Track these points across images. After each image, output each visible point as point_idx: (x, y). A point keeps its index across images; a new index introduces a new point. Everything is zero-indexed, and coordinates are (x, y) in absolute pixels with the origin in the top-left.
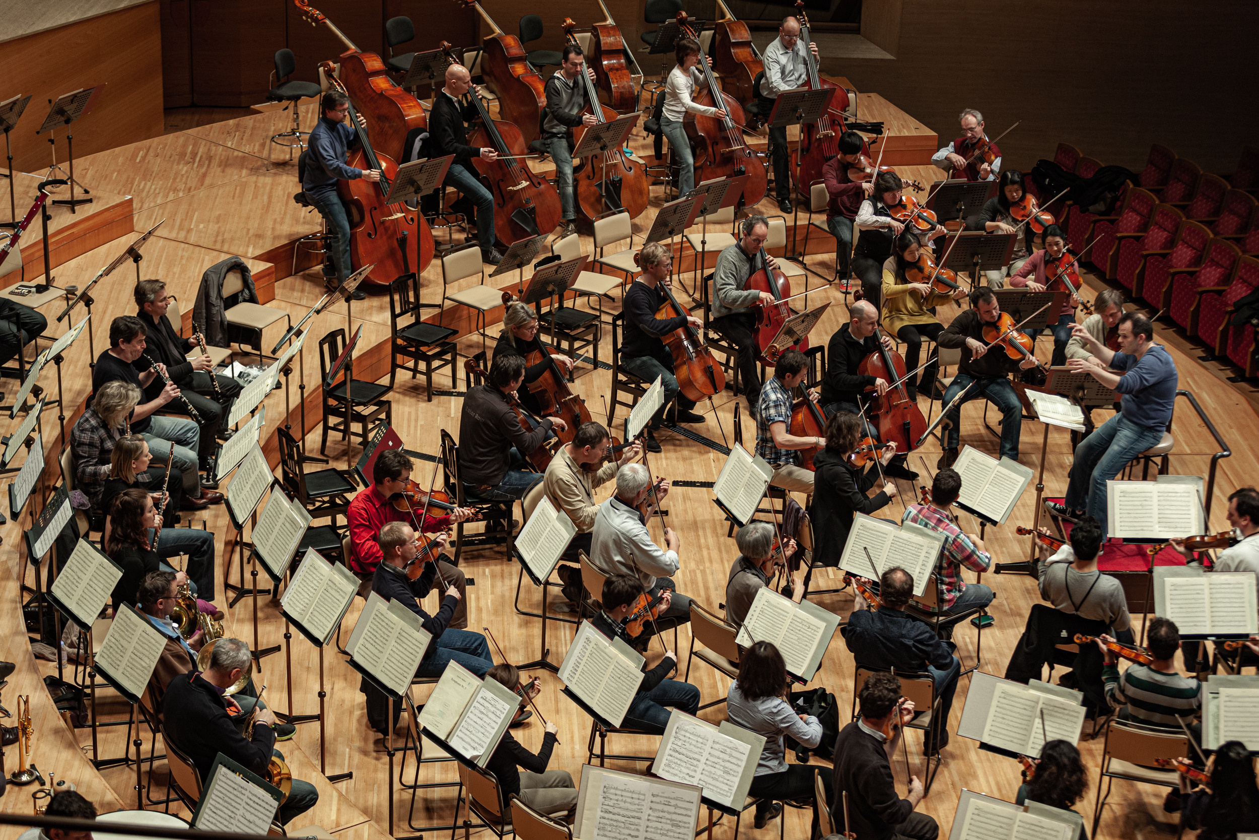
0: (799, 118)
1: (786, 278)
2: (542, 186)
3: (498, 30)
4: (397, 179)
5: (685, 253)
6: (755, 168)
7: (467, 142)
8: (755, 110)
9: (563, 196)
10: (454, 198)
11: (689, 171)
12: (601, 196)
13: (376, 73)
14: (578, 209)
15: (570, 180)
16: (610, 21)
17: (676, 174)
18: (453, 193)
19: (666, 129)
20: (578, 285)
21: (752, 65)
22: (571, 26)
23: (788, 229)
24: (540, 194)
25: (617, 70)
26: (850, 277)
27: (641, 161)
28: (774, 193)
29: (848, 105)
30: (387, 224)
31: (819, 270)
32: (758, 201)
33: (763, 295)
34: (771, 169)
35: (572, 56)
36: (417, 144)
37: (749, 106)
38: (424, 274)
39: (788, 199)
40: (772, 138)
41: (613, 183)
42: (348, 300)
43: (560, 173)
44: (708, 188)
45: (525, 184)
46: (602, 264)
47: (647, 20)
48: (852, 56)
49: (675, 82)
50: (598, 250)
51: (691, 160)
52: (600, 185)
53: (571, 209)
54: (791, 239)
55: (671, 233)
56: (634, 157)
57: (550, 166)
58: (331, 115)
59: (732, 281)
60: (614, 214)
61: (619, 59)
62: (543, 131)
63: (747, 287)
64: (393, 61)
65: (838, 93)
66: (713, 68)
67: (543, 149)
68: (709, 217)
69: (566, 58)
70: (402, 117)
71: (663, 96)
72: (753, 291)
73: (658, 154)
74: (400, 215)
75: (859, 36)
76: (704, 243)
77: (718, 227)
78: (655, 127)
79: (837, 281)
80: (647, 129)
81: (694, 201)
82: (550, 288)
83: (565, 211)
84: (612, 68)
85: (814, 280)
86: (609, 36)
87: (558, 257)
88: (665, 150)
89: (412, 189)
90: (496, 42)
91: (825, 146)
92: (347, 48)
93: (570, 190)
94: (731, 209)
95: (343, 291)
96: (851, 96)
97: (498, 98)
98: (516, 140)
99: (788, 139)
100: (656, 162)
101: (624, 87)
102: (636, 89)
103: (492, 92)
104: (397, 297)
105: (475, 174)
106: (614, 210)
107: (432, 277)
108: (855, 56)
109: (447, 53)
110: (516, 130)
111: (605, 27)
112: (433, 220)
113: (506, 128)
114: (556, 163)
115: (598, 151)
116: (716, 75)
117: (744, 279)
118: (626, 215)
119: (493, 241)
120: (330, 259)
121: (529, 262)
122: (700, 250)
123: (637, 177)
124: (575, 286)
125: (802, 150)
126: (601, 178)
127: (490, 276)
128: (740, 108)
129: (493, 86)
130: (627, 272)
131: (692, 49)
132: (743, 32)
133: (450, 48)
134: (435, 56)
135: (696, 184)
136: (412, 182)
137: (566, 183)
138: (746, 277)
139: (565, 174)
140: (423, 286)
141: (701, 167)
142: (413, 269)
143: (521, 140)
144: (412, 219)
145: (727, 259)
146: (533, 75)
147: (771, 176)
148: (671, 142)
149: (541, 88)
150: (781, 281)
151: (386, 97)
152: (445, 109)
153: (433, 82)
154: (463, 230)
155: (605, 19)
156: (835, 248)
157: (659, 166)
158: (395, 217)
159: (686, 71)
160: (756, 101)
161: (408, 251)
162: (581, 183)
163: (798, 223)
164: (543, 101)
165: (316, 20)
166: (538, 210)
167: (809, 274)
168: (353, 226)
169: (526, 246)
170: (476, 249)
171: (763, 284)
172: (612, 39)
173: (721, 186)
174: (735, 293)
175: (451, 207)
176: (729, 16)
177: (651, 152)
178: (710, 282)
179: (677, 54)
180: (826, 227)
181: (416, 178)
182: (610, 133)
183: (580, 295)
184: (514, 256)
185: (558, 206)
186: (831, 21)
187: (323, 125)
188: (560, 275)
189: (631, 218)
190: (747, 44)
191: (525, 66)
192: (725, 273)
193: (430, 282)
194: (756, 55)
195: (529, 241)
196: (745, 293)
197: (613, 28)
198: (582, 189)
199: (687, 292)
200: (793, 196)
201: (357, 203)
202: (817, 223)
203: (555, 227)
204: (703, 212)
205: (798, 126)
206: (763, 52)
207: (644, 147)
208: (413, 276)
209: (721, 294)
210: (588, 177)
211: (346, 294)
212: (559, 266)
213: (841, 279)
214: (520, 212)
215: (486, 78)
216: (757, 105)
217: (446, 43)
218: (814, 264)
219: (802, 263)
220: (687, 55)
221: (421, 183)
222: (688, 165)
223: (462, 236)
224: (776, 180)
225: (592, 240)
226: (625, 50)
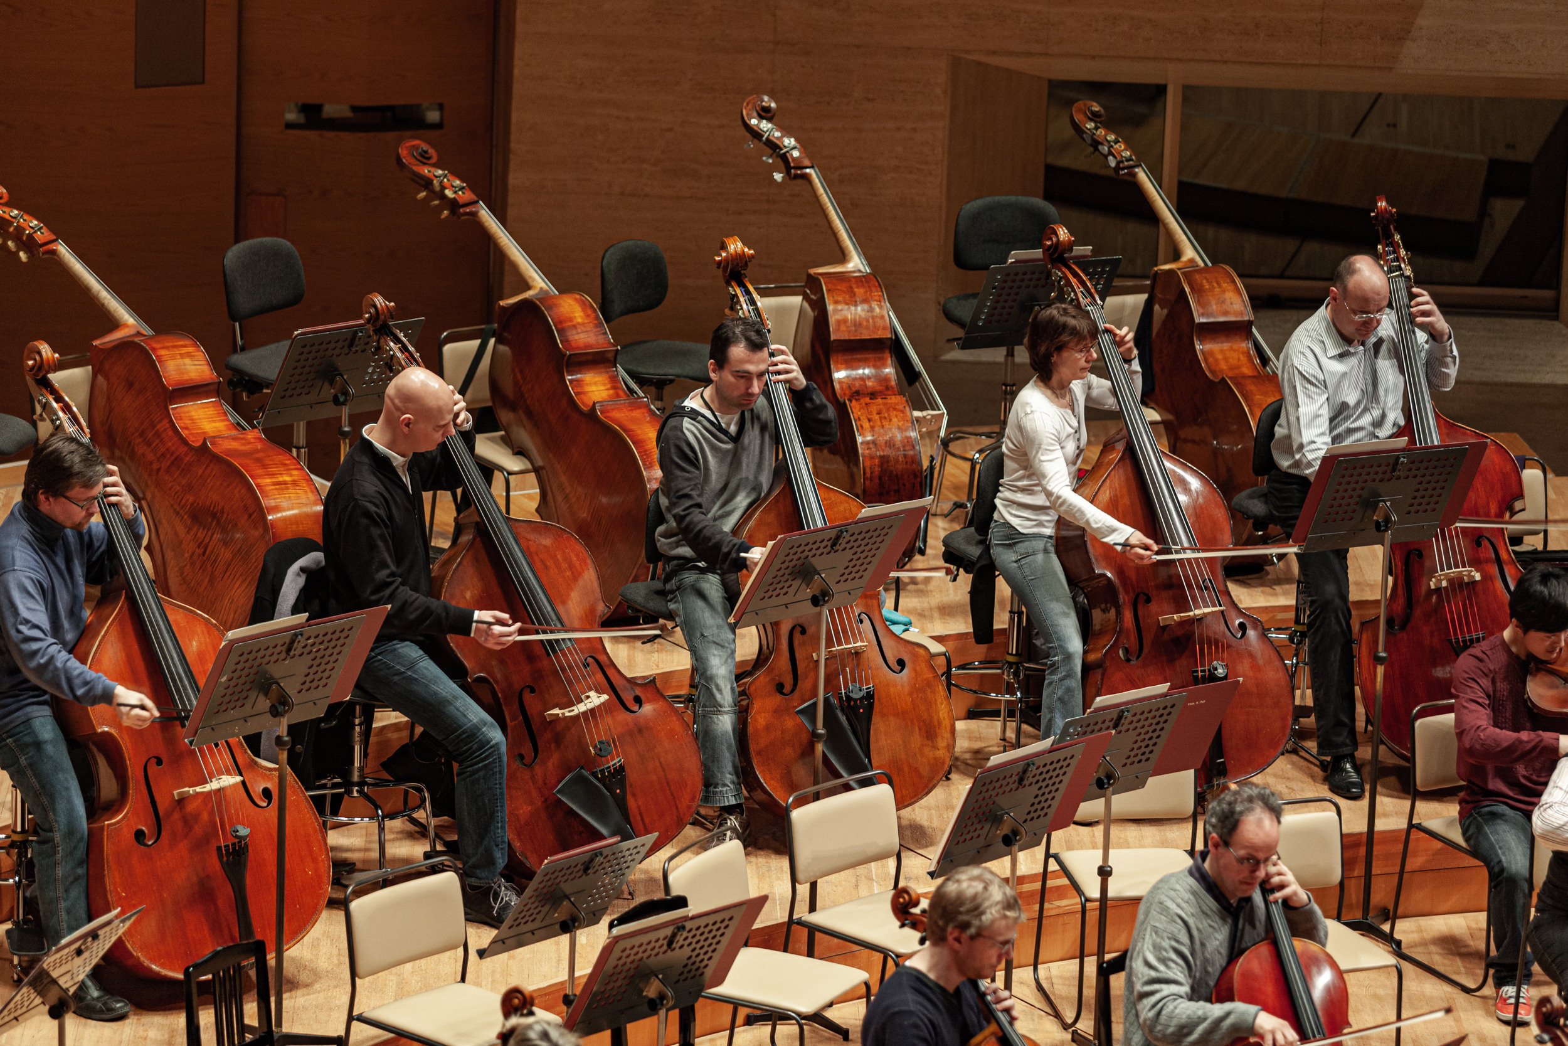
0: (1381, 528)
1: (1340, 973)
2: (648, 709)
3: (539, 282)
4: (218, 670)
5: (1053, 906)
6: (1255, 667)
7: (434, 588)
8: (1258, 508)
9: (705, 739)
10: (399, 739)
11: (1069, 675)
12: (815, 736)
13: (191, 391)
14: (746, 775)
15: (726, 695)
16: (856, 263)
17: (1033, 685)
18: (396, 727)
19: (1006, 557)
20: (733, 986)
21: (1251, 387)
22: (740, 259)
23: (1348, 842)
24: (640, 730)
25: (873, 395)
26: (1528, 977)
27: (936, 648)
28: (1312, 745)
29: (1520, 495)
30: (191, 807)
31: (1438, 961)
32: (1262, 766)
33: (1267, 1022)
34: (1304, 677)
35: (738, 351)
36: (292, 585)
37: (1242, 498)
38: (297, 952)
39: (1352, 758)
40: (1307, 585)
41: (849, 706)
42: (57, 1012)
43: (699, 673)
44: (1118, 717)
45: (595, 699)
46: (813, 930)
47: (961, 261)
48: (1536, 379)
49: (1028, 423)
50: (803, 890)
51: (1076, 645)
52: (811, 712)
53: (727, 778)
54: (1359, 871)
55: (1010, 842)
56: (914, 635)
57: (676, 660)
58: (49, 506)
59: (1177, 972)
60: (847, 788)
61: (878, 364)
62: (655, 555)
63: (1222, 992)
64: (241, 360)
65: (1490, 457)
66: (1147, 398)
67: (655, 604)
68: (1123, 802)
69: (720, 356)
70: (258, 513)
71: (998, 469)
72: (1240, 1009)
73: (983, 630)
74: (228, 780)
75: (1557, 326)
76: (1104, 873)
77: (1149, 831)
78: (974, 551)
79: (1489, 990)
80: (953, 557)
81: (1078, 750)
82: (652, 990)
83: (709, 783)
84: (858, 392)
85: (1419, 985)
86: (852, 301)
87: (681, 902)
88: (1001, 620)
89: (264, 704)
90: (531, 310)
91: (1453, 609)
92: (113, 324)
93: (725, 723)
94: (1187, 779)
95: (43, 983)
96: (1532, 476)
97: (536, 470)
98: (576, 577)
99: (1354, 595)
100: (981, 650)
101: (890, 444)
102: (926, 452)
103: (519, 452)
104: (206, 1018)
105: (455, 670)
106: (846, 777)
107: (323, 964)
108: (1547, 379)
109: (382, 327)
110: (576, 550)
111: (842, 277)
112: (337, 801)
113: (547, 541)
114: (693, 651)
115: (808, 609)
116: (1153, 415)
117: (1215, 970)
118: (883, 792)
119: (501, 861)
120: (30, 905)
121: (594, 920)
122: (1093, 892)
123: (920, 689)
124: (724, 989)
125: (1390, 622)
126: (815, 694)
127: (482, 953)
128: (1218, 499)
129: (524, 437)
130: (885, 952)
131: (1074, 332)
132: (1230, 295)
133: (392, 314)
134: (351, 339)
135: (1086, 704)
136: (265, 684)
137: (717, 706)
138: (1220, 961)
139: (710, 679)
140: (294, 985)
141: (1099, 665)
142: (263, 931)
143: (590, 576)
144: (267, 793)
145: (1165, 910)
146: (635, 405)
147: (1304, 696)
148: (1020, 593)
149: (650, 434)
150: (1323, 980)
151: (216, 459)
152: (369, 485)
153: (345, 412)
154: (420, 832)
155: (843, 257)
156: (1485, 903)
157: (987, 663)
158: (214, 785)
159: (1059, 390)
160: (1263, 483)
161: (249, 881)
162: (756, 706)
163: (1380, 825)
164: (654, 475)
165: (29, 244)
166: (632, 776)
167: (1407, 967)
168: (96, 808)
169: (586, 867)
170: (448, 880)
171: (1269, 989)
172: (860, 311)
173: (1160, 710)
174: (1187, 1009)
175: (385, 766)
176: (1189, 253)
177: (963, 625)
178: (1117, 982)
179: (1032, 348)
180: (1457, 836)
181: (275, 671)
182: (841, 558)
183: (750, 1021)
184: (552, 897)
185: (692, 763)
186: (1480, 284)
187: (24, 528)
188: (680, 954)
189: (901, 803)
190: (1237, 329)
191: (614, 379)
192: (1157, 948)
193: (316, 975)
194: (1265, 361)
195: (597, 853)
196: (1216, 1010)
197: (863, 280)
198: (759, 718)
199: (1057, 1015)
200: (1364, 753)
201: (109, 746)
202: (1434, 825)
203: (679, 826)
204: (1104, 784)
205: (1379, 549)
206: (1278, 349)
207: (946, 611)
208: (259, 950)
209: (1146, 1009)
210: (780, 688)
211: (53, 996)
212: (679, 926)
213: (1500, 983)
214: (580, 780)
215: (505, 416)
216: (1264, 497)
217: (379, 300)
218: (1424, 943)
219: (1389, 939)
220: (1060, 348)
221: (291, 688)
222: (1068, 657)
223: (417, 850)
224: (1319, 707)
225: (785, 863)
226: (897, 342)
